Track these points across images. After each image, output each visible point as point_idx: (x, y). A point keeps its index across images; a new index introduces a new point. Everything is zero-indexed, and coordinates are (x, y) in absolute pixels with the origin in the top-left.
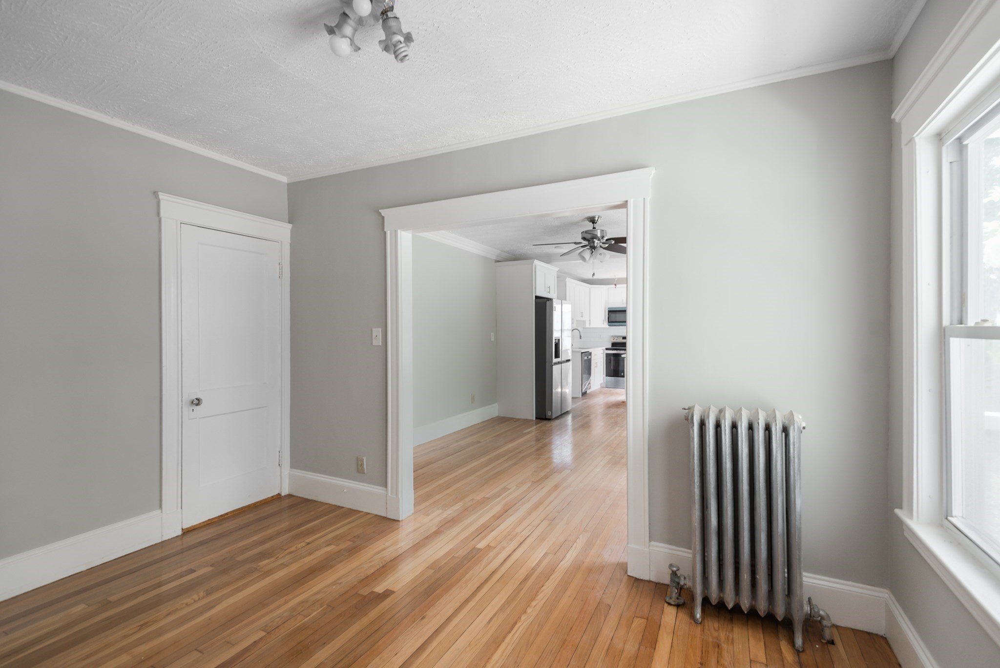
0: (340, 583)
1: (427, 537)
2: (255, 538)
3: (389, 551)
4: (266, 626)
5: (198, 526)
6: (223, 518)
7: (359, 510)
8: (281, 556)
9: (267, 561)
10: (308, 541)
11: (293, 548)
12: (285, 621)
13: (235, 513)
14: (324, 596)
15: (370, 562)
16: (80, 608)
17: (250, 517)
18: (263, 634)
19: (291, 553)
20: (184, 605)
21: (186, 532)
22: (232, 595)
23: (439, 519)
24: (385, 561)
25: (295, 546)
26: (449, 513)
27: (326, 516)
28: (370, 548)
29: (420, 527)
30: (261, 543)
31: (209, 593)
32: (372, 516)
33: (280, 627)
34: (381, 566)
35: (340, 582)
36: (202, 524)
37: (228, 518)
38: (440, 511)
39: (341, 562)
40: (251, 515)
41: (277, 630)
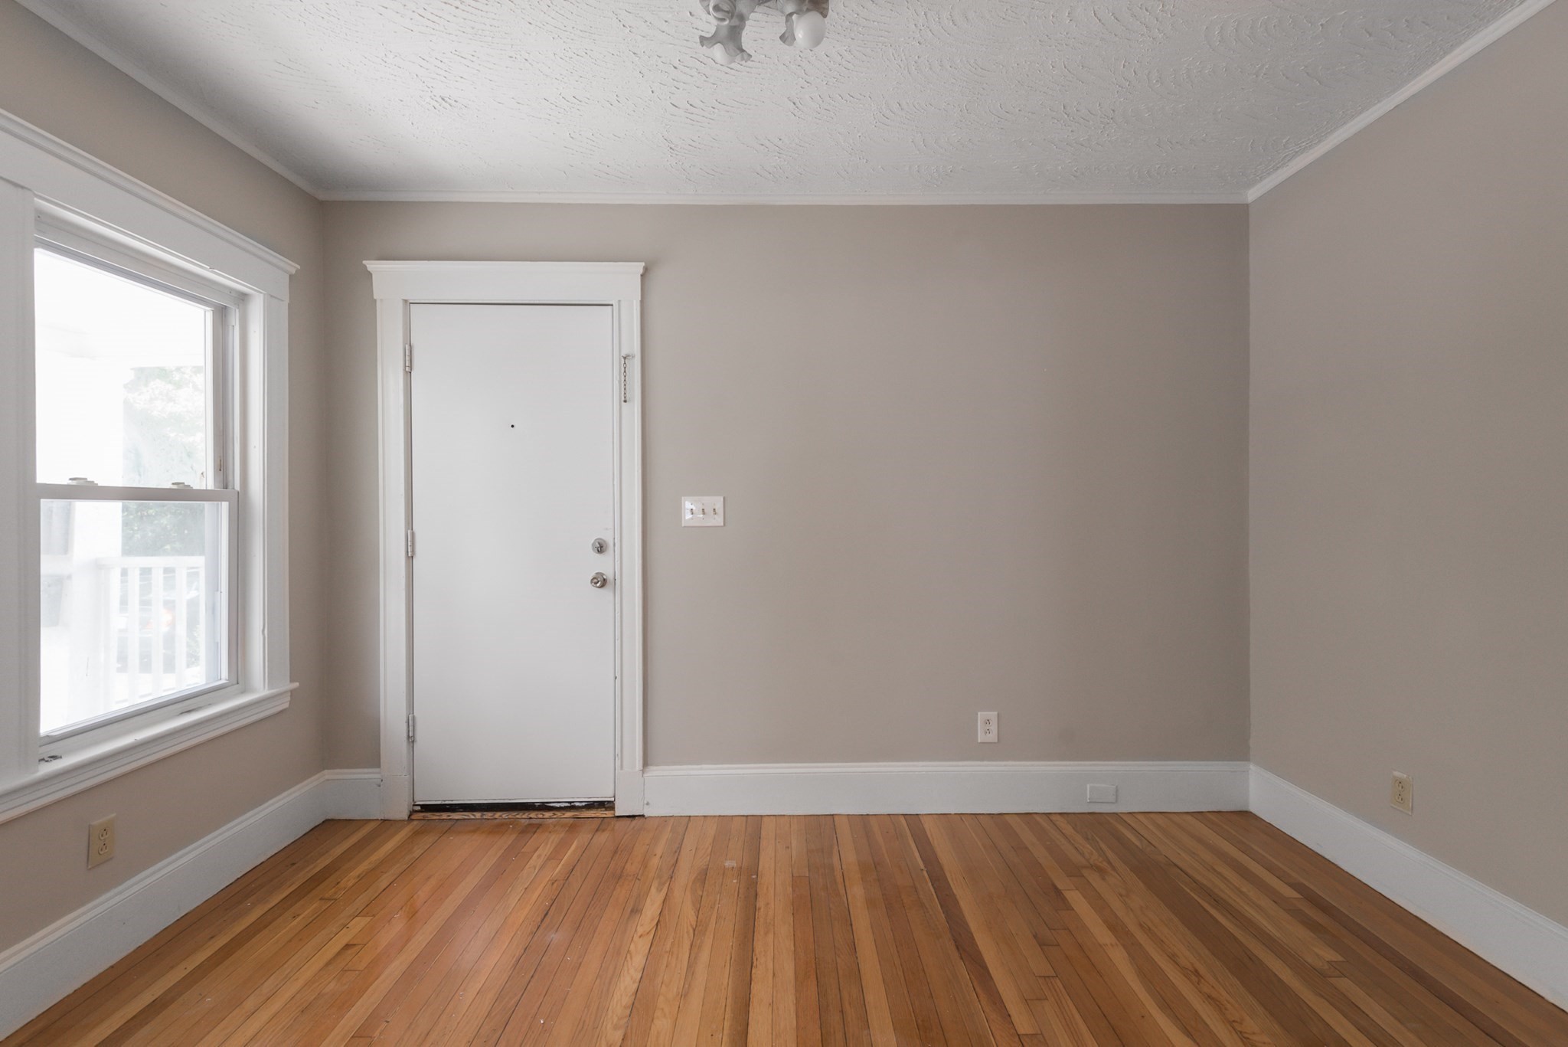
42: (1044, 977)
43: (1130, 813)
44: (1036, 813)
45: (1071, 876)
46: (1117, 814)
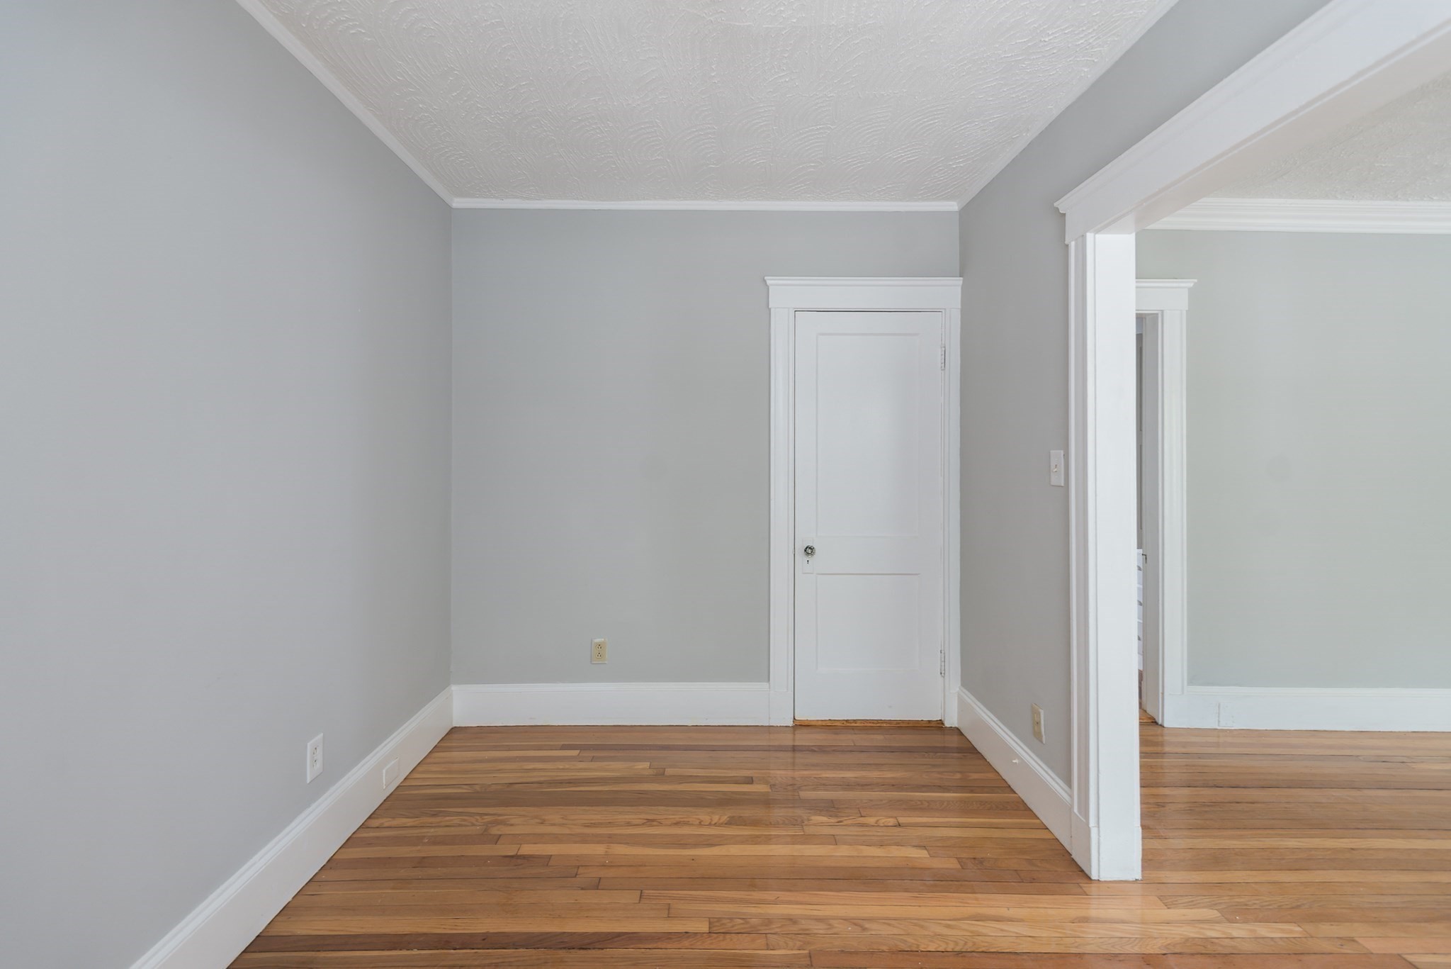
0: (864, 929)
1: (1116, 955)
2: (849, 775)
3: (1002, 930)
4: (719, 919)
5: (813, 723)
6: (848, 725)
7: (1035, 811)
8: (845, 823)
9: (824, 819)
10: (902, 820)
11: (871, 820)
12: (742, 931)
13: (866, 724)
14: (821, 932)
15: (948, 926)
16: (642, 767)
17: (878, 739)
18: (704, 927)
19: (863, 825)
20: (697, 822)
21: (800, 726)
22: (742, 843)
23: (1191, 932)
24: (974, 944)
25: (878, 818)
26: (1235, 934)
27: (972, 792)
28: (977, 899)
29: (1123, 922)
30: (848, 786)
31: (731, 822)
32: (1049, 836)
33: (728, 936)
34: (957, 949)
35: (867, 925)
36: (820, 723)
37: (853, 728)
38: (1213, 914)
39: (906, 890)
40: (880, 737)
41: (721, 937)
42: (640, 898)
43: (405, 779)
44: (354, 833)
45: (496, 842)
46: (398, 787)
